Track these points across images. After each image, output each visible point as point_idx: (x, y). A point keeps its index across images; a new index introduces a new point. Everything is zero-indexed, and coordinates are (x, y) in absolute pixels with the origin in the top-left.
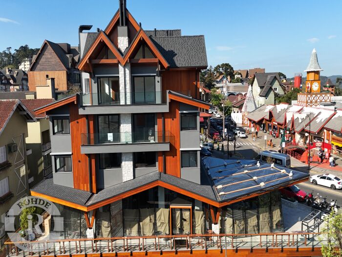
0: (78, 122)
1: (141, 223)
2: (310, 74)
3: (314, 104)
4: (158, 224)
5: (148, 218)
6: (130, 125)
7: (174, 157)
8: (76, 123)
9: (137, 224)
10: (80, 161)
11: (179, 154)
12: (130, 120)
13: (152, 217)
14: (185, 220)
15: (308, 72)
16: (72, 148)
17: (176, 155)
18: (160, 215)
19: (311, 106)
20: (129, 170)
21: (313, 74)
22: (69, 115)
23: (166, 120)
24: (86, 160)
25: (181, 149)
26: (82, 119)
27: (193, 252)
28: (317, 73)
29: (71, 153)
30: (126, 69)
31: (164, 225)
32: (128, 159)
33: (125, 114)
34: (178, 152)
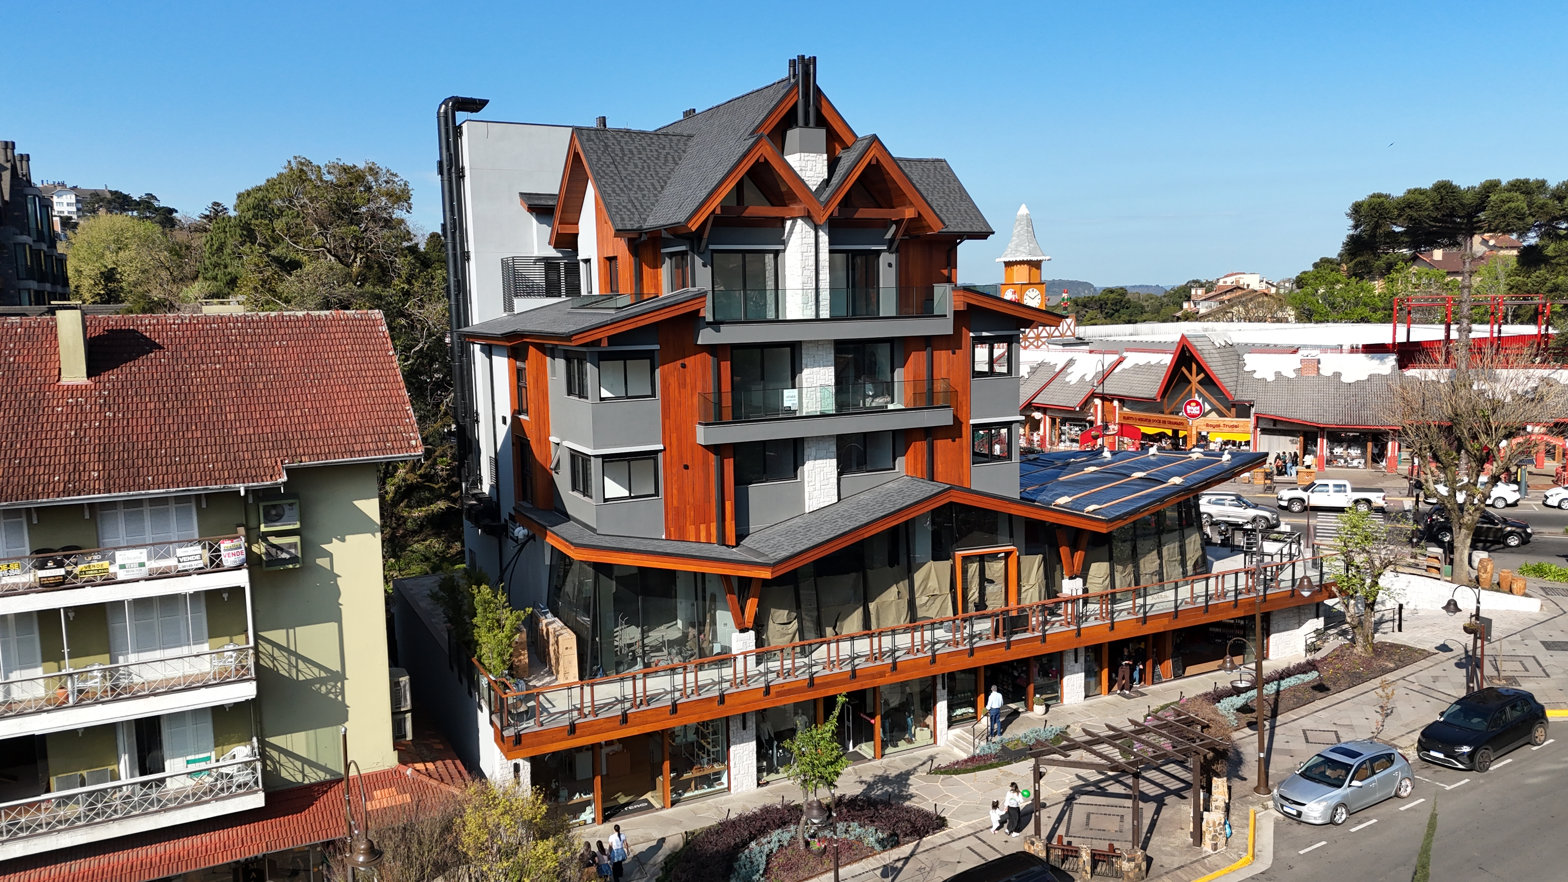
0: (684, 366)
1: (872, 606)
2: (1015, 268)
3: (1031, 344)
4: (920, 600)
5: (894, 589)
6: (832, 369)
7: (954, 441)
8: (679, 366)
9: (861, 609)
10: (686, 467)
11: (967, 432)
12: (832, 357)
13: (904, 585)
14: (991, 582)
15: (1008, 264)
16: (664, 432)
17: (961, 436)
18: (927, 579)
19: (1038, 347)
20: (826, 482)
21: (1026, 267)
22: (657, 347)
23: (935, 352)
24: (706, 463)
25: (972, 422)
26: (698, 356)
27: (1048, 639)
28: (1036, 265)
29: (661, 447)
30: (821, 233)
31: (939, 601)
32: (824, 453)
33: (817, 343)
34: (964, 429)
